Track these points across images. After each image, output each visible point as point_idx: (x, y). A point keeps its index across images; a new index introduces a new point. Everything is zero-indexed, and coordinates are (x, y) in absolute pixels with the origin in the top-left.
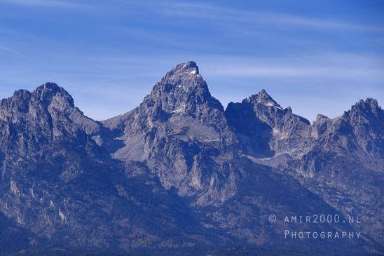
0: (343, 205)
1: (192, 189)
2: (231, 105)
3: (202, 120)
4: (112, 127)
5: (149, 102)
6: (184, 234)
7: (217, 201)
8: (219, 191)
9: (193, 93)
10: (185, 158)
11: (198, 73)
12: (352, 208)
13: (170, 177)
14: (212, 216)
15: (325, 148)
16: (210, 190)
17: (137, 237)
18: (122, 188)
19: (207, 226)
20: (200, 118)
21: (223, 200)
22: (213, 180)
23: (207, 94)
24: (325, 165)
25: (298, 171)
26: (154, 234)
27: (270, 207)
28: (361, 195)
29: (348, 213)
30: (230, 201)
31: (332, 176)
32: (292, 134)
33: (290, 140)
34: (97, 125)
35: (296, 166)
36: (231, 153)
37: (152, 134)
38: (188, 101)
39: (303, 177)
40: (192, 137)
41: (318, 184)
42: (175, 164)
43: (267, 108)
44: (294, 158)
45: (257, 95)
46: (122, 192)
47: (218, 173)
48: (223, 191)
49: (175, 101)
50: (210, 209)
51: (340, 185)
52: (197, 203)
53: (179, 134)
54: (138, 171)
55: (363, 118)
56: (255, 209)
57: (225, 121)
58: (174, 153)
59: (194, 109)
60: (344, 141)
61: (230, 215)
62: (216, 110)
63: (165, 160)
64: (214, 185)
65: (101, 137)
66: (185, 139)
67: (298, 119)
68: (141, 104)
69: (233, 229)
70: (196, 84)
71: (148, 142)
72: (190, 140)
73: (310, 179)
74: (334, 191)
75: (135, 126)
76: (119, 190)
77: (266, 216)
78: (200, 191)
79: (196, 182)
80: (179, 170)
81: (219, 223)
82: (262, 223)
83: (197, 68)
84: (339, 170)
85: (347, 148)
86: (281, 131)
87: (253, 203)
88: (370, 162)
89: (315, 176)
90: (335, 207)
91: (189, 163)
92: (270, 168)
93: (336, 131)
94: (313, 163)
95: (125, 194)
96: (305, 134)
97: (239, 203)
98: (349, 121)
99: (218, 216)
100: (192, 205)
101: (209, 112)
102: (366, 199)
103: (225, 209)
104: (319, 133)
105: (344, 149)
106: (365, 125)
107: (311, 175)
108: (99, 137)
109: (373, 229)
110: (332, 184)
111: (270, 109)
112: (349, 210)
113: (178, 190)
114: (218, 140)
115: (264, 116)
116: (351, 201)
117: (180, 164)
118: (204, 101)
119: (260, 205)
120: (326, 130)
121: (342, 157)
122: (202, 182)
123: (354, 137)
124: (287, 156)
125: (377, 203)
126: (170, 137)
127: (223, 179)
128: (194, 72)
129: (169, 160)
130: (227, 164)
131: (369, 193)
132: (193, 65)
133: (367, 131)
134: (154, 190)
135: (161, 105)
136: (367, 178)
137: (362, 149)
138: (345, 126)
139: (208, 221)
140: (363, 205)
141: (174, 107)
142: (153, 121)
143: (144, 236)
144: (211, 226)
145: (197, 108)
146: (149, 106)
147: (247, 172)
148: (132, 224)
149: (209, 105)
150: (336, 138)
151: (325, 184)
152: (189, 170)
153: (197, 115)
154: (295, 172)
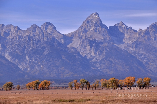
0: (143, 59)
1: (92, 56)
2: (110, 27)
3: (99, 32)
4: (70, 36)
5: (81, 27)
6: (84, 71)
7: (99, 60)
8: (100, 56)
9: (96, 23)
10: (90, 45)
11: (98, 16)
12: (147, 60)
13: (85, 52)
14: (96, 65)
15: (140, 40)
16: (97, 56)
17: (66, 73)
18: (64, 57)
19: (93, 68)
20: (98, 32)
21: (101, 59)
22: (98, 52)
23: (101, 23)
24: (139, 46)
25: (130, 48)
26: (72, 72)
27: (116, 61)
28: (150, 56)
29: (145, 62)
30: (103, 59)
31: (141, 49)
32: (130, 36)
33: (129, 38)
34: (62, 35)
35: (130, 46)
36: (107, 43)
37: (81, 38)
38: (95, 26)
39: (131, 50)
40: (94, 38)
41: (136, 52)
42: (87, 48)
43: (122, 27)
44: (130, 44)
45: (119, 23)
46: (64, 58)
47: (100, 50)
48: (101, 56)
49: (90, 26)
50: (96, 62)
51: (143, 52)
52: (92, 61)
53: (89, 37)
54: (73, 51)
55: (153, 29)
56: (111, 62)
57: (107, 32)
58: (86, 44)
59: (96, 29)
60: (146, 37)
61: (102, 64)
62: (104, 29)
63: (84, 46)
64: (98, 54)
65: (64, 40)
66: (91, 39)
67: (133, 31)
68: (79, 28)
69: (103, 69)
70: (97, 20)
71: (80, 41)
72: (93, 39)
73: (134, 51)
74: (141, 54)
75: (77, 35)
76: (63, 57)
77: (114, 64)
78: (94, 57)
79: (93, 54)
80: (88, 50)
81: (98, 67)
82: (113, 67)
83: (98, 15)
84: (143, 47)
85: (147, 40)
86: (127, 35)
87: (111, 60)
88: (155, 44)
89: (135, 50)
90: (140, 60)
91: (91, 47)
92: (119, 48)
93: (144, 34)
94: (135, 45)
95: (64, 59)
96: (135, 36)
97: (105, 60)
98: (148, 30)
99: (98, 65)
100: (91, 61)
101: (101, 29)
102: (152, 57)
103: (101, 62)
104: (139, 35)
105: (146, 40)
106: (154, 31)
107: (134, 50)
108: (63, 39)
109: (153, 67)
110: (141, 52)
111: (123, 27)
112: (145, 61)
113: (87, 56)
114: (103, 39)
115: (122, 30)
116: (146, 58)
117: (88, 47)
118: (100, 26)
119: (113, 60)
120: (141, 34)
121: (145, 43)
122: (95, 53)
123: (150, 36)
124: (128, 43)
125: (155, 58)
126: (86, 39)
127: (101, 52)
128: (97, 16)
129: (85, 46)
130: (103, 47)
131: (153, 55)
132: (97, 14)
133: (155, 33)
134: (76, 57)
135: (85, 28)
136: (153, 50)
137: (153, 40)
138: (147, 32)
139: (94, 67)
140: (151, 59)
141: (90, 28)
142: (82, 33)
143: (69, 73)
144: (95, 68)
145: (98, 28)
146: (81, 28)
147: (109, 49)
148: (65, 69)
149: (102, 27)
150: (143, 36)
151: (138, 52)
152: (91, 49)
153: (98, 31)
154: (129, 49)
